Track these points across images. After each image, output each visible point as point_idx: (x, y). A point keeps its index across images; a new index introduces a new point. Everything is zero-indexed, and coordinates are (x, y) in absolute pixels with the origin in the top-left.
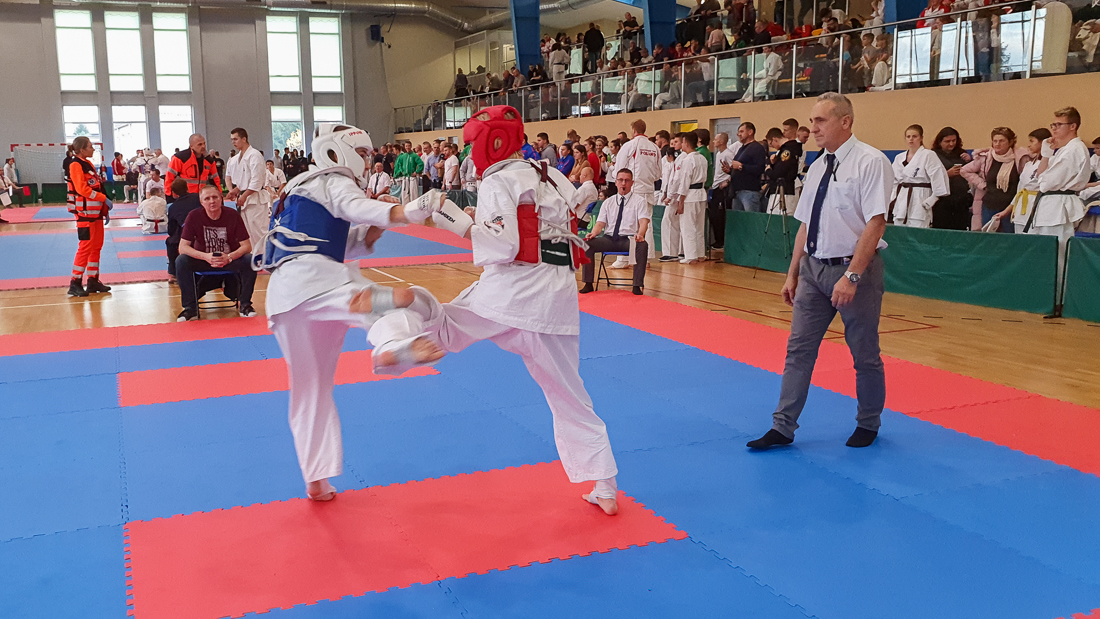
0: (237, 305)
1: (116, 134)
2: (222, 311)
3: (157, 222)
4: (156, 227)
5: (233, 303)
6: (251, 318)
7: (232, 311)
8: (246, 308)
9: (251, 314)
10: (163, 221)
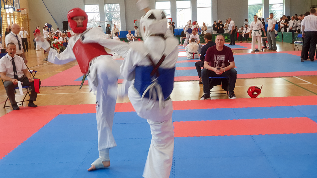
0: (227, 93)
1: (178, 14)
2: (221, 95)
3: (194, 54)
4: (193, 56)
5: (225, 92)
6: (234, 100)
7: (224, 96)
8: (231, 95)
9: (234, 98)
10: (196, 53)
